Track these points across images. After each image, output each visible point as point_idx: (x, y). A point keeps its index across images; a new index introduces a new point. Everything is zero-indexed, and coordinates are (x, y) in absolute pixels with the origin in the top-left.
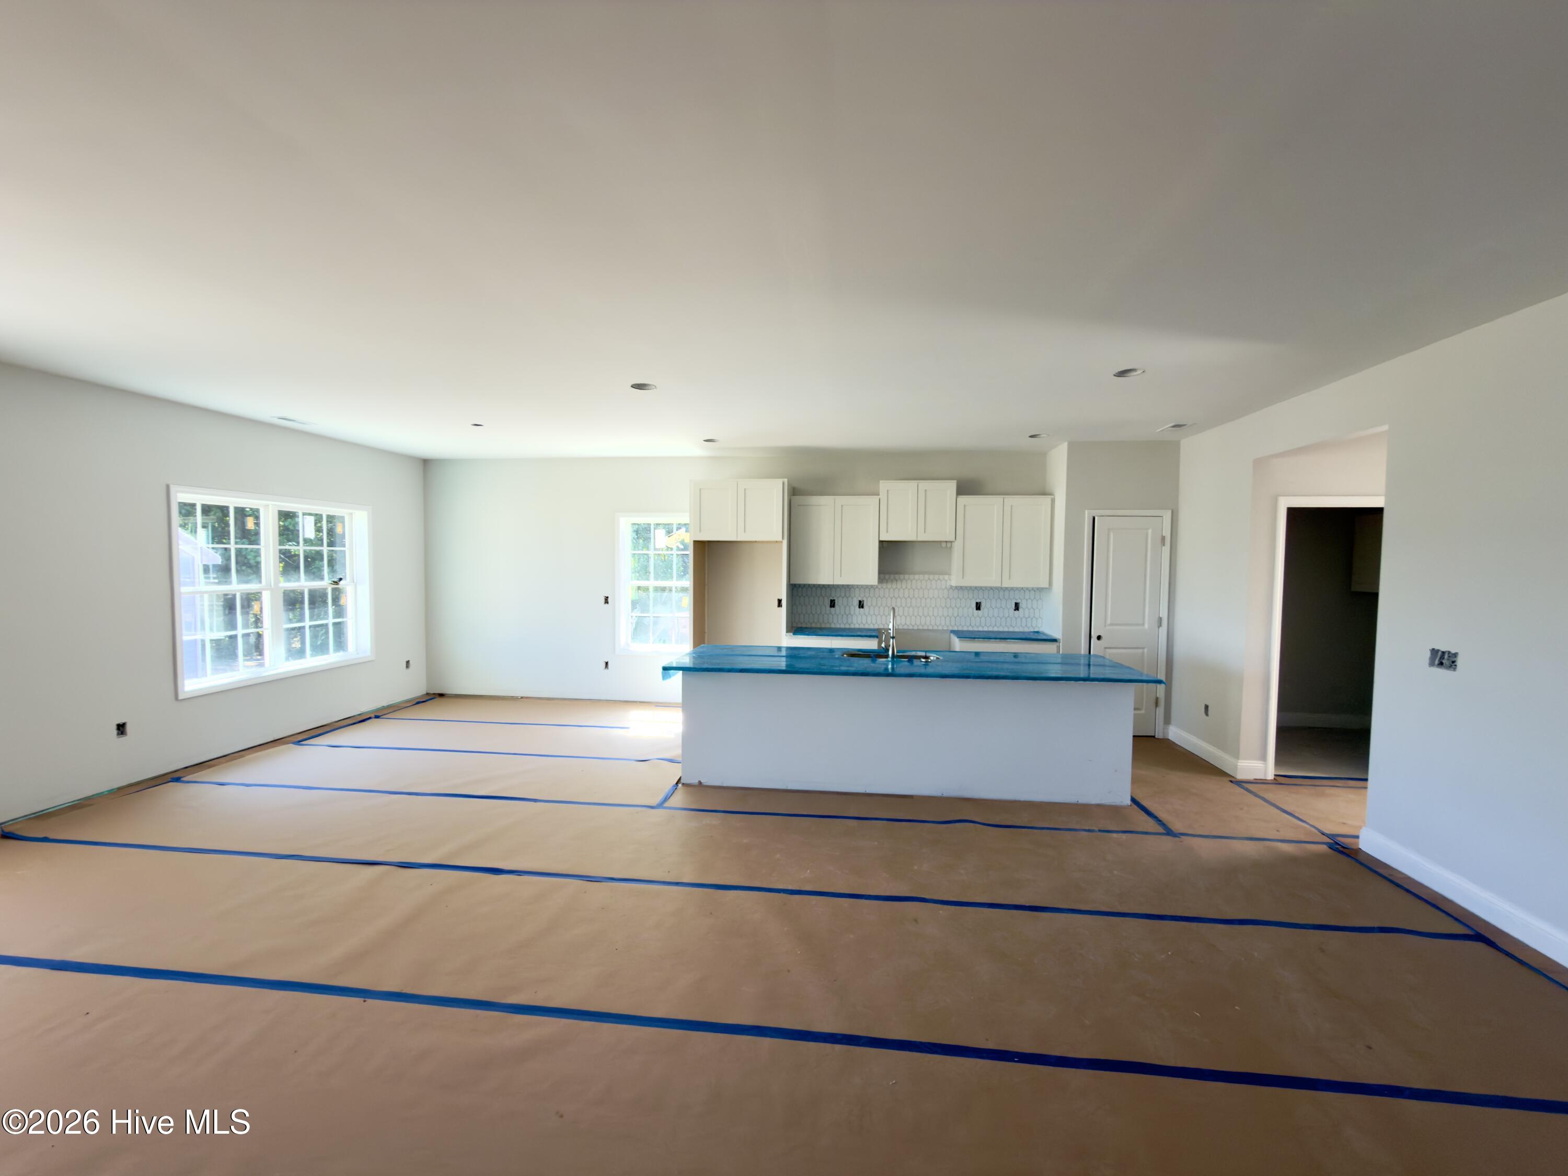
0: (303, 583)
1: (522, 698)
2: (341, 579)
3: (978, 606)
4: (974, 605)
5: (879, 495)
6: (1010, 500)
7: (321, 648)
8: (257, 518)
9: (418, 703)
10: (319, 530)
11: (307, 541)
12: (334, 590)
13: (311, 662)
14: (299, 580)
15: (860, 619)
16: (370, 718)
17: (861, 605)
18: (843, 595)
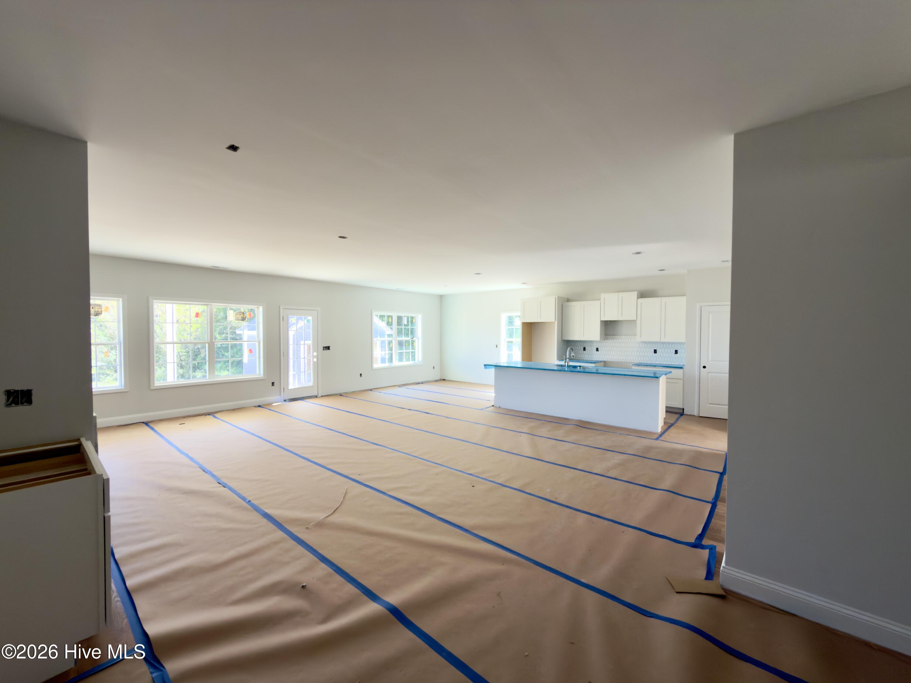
0: (404, 338)
1: (469, 383)
2: (414, 337)
3: (655, 351)
4: (653, 351)
5: (600, 300)
6: (664, 300)
7: (408, 360)
8: (392, 318)
9: (436, 381)
10: (408, 321)
11: (405, 325)
12: (412, 341)
13: (404, 363)
14: (402, 337)
15: (597, 357)
16: (420, 383)
17: (597, 350)
18: (589, 345)
